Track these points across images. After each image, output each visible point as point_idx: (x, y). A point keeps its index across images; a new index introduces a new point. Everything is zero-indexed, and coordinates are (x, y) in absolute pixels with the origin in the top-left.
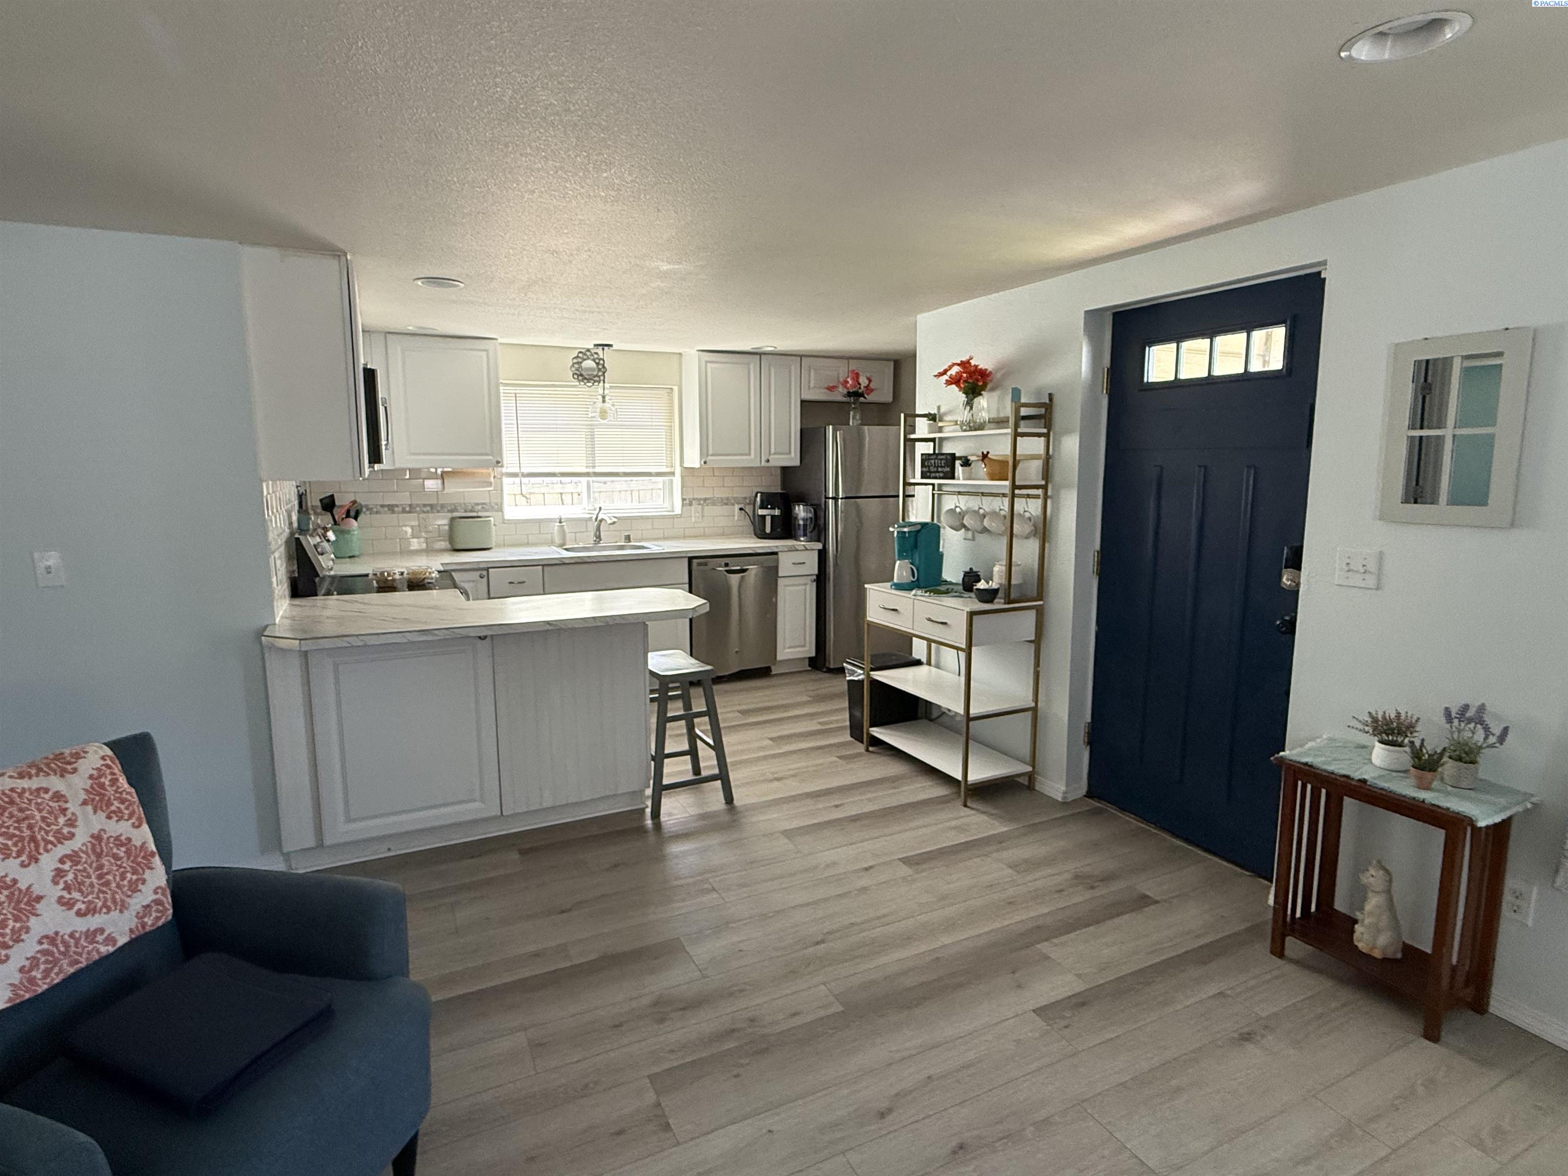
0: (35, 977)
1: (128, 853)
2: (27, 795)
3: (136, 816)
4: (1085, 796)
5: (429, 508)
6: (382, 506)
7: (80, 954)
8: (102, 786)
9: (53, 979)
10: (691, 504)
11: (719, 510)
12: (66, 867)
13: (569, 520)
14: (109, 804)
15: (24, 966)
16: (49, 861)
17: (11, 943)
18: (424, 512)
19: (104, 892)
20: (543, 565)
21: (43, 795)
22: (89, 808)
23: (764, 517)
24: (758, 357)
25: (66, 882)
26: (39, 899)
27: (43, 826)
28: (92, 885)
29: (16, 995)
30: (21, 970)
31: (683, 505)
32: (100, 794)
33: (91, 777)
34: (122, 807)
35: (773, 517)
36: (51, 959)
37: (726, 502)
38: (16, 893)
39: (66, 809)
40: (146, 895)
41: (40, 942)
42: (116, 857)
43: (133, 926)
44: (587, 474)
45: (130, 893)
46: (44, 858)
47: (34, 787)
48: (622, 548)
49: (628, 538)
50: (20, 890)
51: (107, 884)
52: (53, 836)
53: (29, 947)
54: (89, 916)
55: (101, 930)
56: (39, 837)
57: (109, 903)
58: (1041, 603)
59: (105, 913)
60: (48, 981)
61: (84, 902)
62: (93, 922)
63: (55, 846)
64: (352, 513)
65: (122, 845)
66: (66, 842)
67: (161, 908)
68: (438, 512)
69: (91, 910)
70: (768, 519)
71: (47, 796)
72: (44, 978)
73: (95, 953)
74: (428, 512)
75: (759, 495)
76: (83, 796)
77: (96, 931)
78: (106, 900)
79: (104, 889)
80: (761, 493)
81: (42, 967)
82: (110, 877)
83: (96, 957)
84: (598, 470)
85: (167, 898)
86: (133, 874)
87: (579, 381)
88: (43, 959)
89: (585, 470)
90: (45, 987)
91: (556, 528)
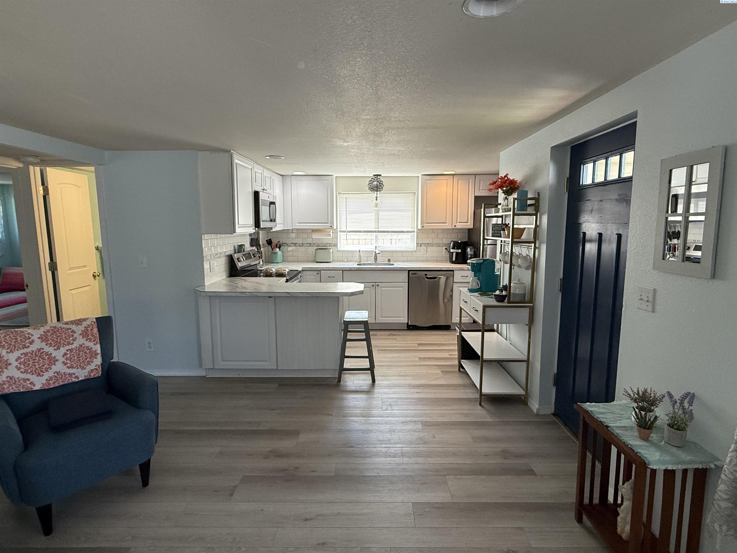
0: (50, 383)
1: (90, 352)
2: (64, 329)
3: (96, 341)
4: (552, 414)
5: (309, 245)
6: (292, 243)
7: (66, 380)
8: (87, 330)
9: (55, 385)
10: (421, 246)
11: (435, 249)
12: (68, 353)
13: (362, 251)
14: (88, 336)
15: (47, 379)
16: (63, 350)
17: (44, 371)
18: (307, 246)
19: (78, 363)
20: (343, 270)
21: (69, 330)
22: (81, 337)
23: (453, 253)
24: (452, 176)
25: (67, 357)
26: (57, 360)
27: (65, 339)
28: (74, 360)
29: (43, 387)
30: (47, 380)
31: (417, 246)
32: (86, 332)
33: (85, 327)
34: (92, 338)
35: (457, 253)
36: (56, 379)
37: (438, 245)
38: (51, 357)
39: (74, 335)
40: (92, 366)
41: (54, 373)
42: (86, 353)
43: (86, 375)
44: (375, 232)
45: (87, 365)
46: (62, 349)
47: (67, 327)
48: (386, 264)
49: (389, 260)
50: (52, 357)
51: (80, 360)
52: (67, 343)
53: (50, 373)
54: (71, 369)
55: (74, 374)
56: (62, 342)
57: (78, 366)
58: (532, 305)
59: (76, 369)
60: (54, 385)
61: (70, 364)
62: (71, 371)
63: (66, 346)
64: (278, 246)
65: (89, 349)
66: (70, 345)
67: (97, 371)
68: (312, 246)
69: (72, 367)
70: (454, 254)
71: (70, 331)
72: (53, 384)
73: (70, 380)
74: (308, 246)
75: (452, 242)
76: (80, 332)
77: (72, 374)
78: (77, 365)
79: (78, 361)
80: (453, 241)
81: (53, 381)
82: (81, 358)
83: (71, 381)
84: (380, 230)
85: (100, 368)
86: (90, 359)
87: (371, 191)
88: (54, 378)
89: (374, 230)
90: (53, 387)
91: (358, 254)
